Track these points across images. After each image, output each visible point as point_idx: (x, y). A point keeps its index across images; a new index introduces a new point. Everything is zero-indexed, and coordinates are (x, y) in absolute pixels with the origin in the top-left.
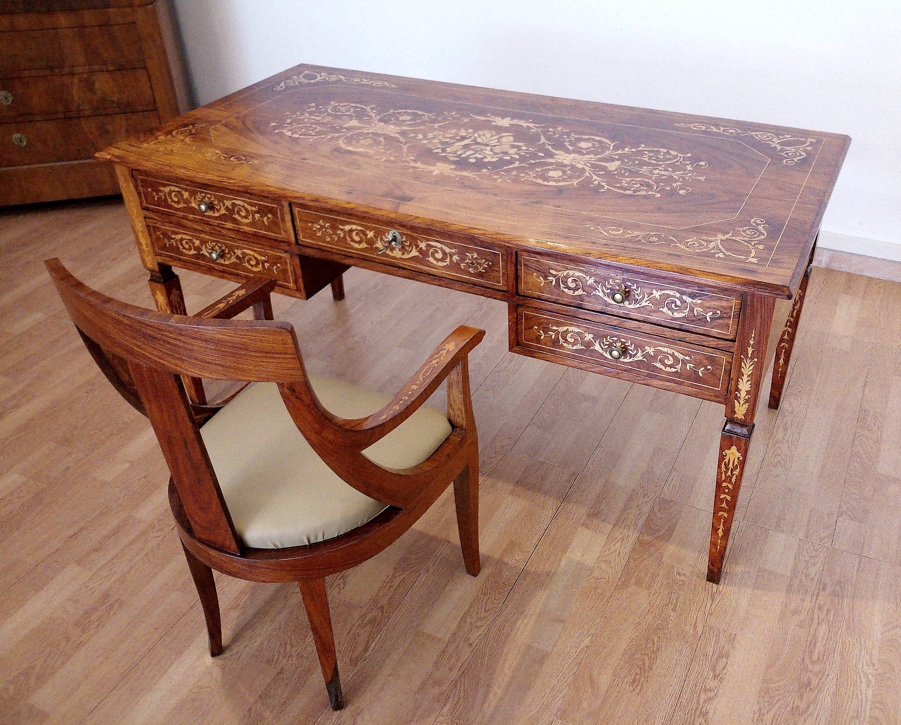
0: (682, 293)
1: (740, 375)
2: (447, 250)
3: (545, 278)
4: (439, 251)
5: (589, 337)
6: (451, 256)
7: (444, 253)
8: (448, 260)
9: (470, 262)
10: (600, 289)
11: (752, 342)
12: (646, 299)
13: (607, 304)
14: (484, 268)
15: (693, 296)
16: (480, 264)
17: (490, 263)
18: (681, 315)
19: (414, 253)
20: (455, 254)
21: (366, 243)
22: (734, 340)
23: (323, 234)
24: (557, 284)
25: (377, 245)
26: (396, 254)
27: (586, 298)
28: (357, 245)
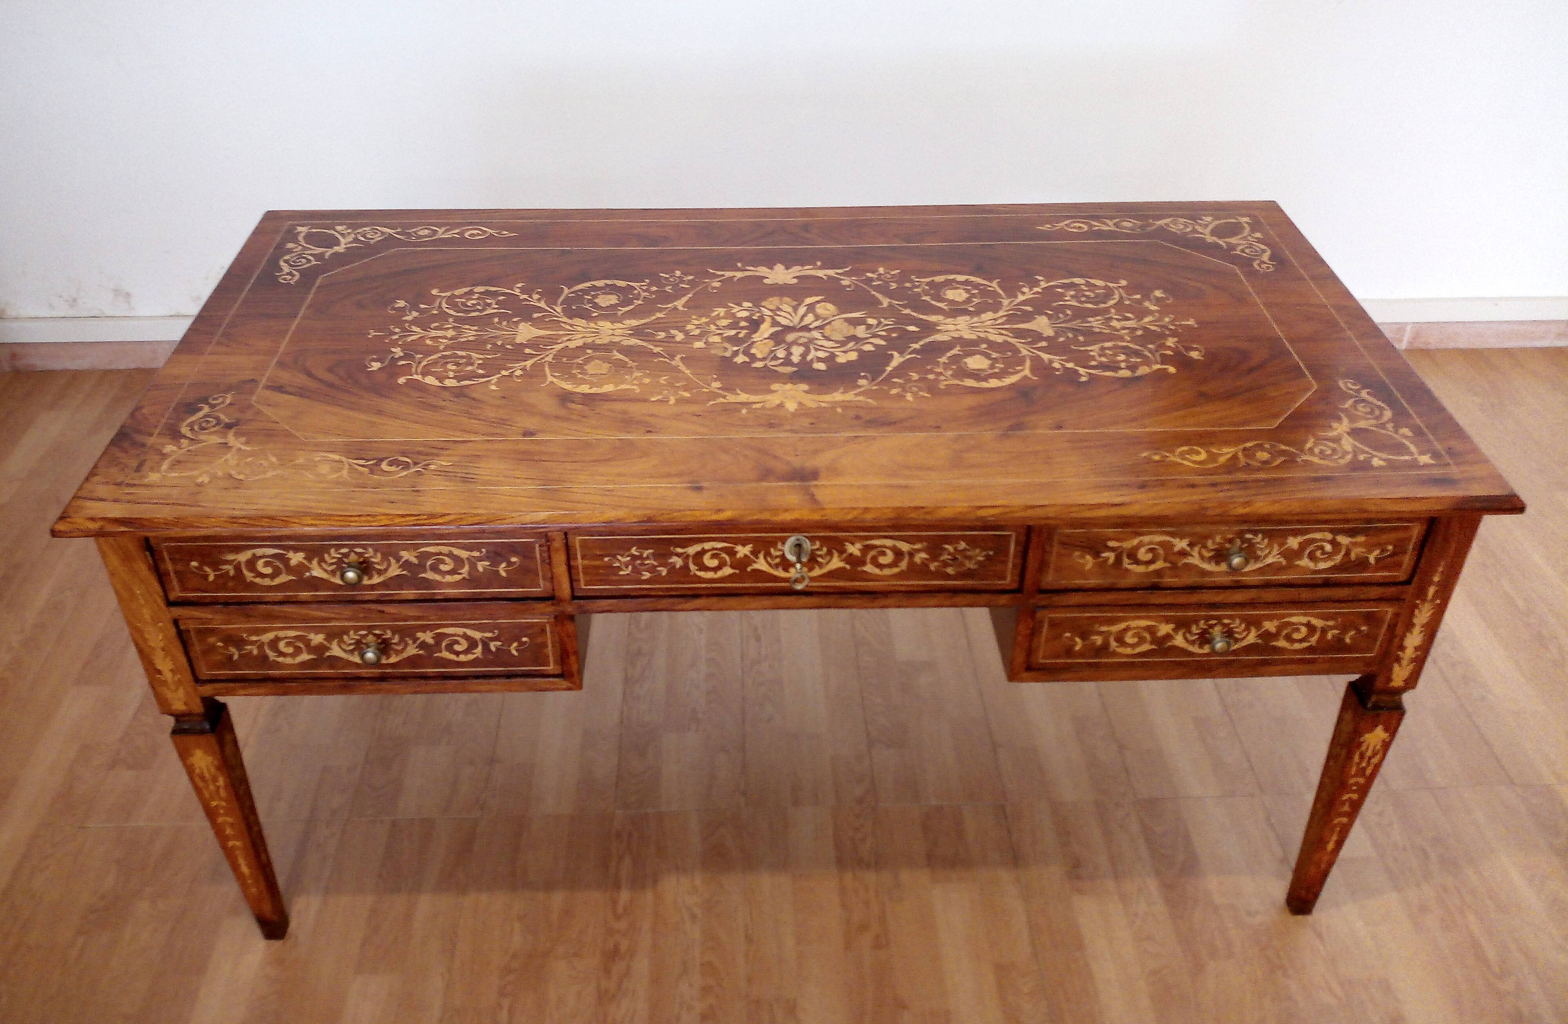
0: (1333, 533)
2: (905, 547)
3: (1096, 554)
4: (889, 552)
5: (1166, 628)
6: (911, 554)
7: (898, 552)
8: (905, 565)
9: (949, 557)
10: (1196, 555)
12: (1275, 552)
13: (1204, 573)
14: (979, 562)
15: (1350, 534)
16: (969, 558)
17: (991, 553)
18: (1330, 564)
19: (836, 563)
20: (918, 551)
21: (732, 567)
22: (1408, 582)
23: (636, 570)
24: (1118, 560)
25: (756, 566)
26: (793, 573)
27: (1169, 572)
28: (710, 575)
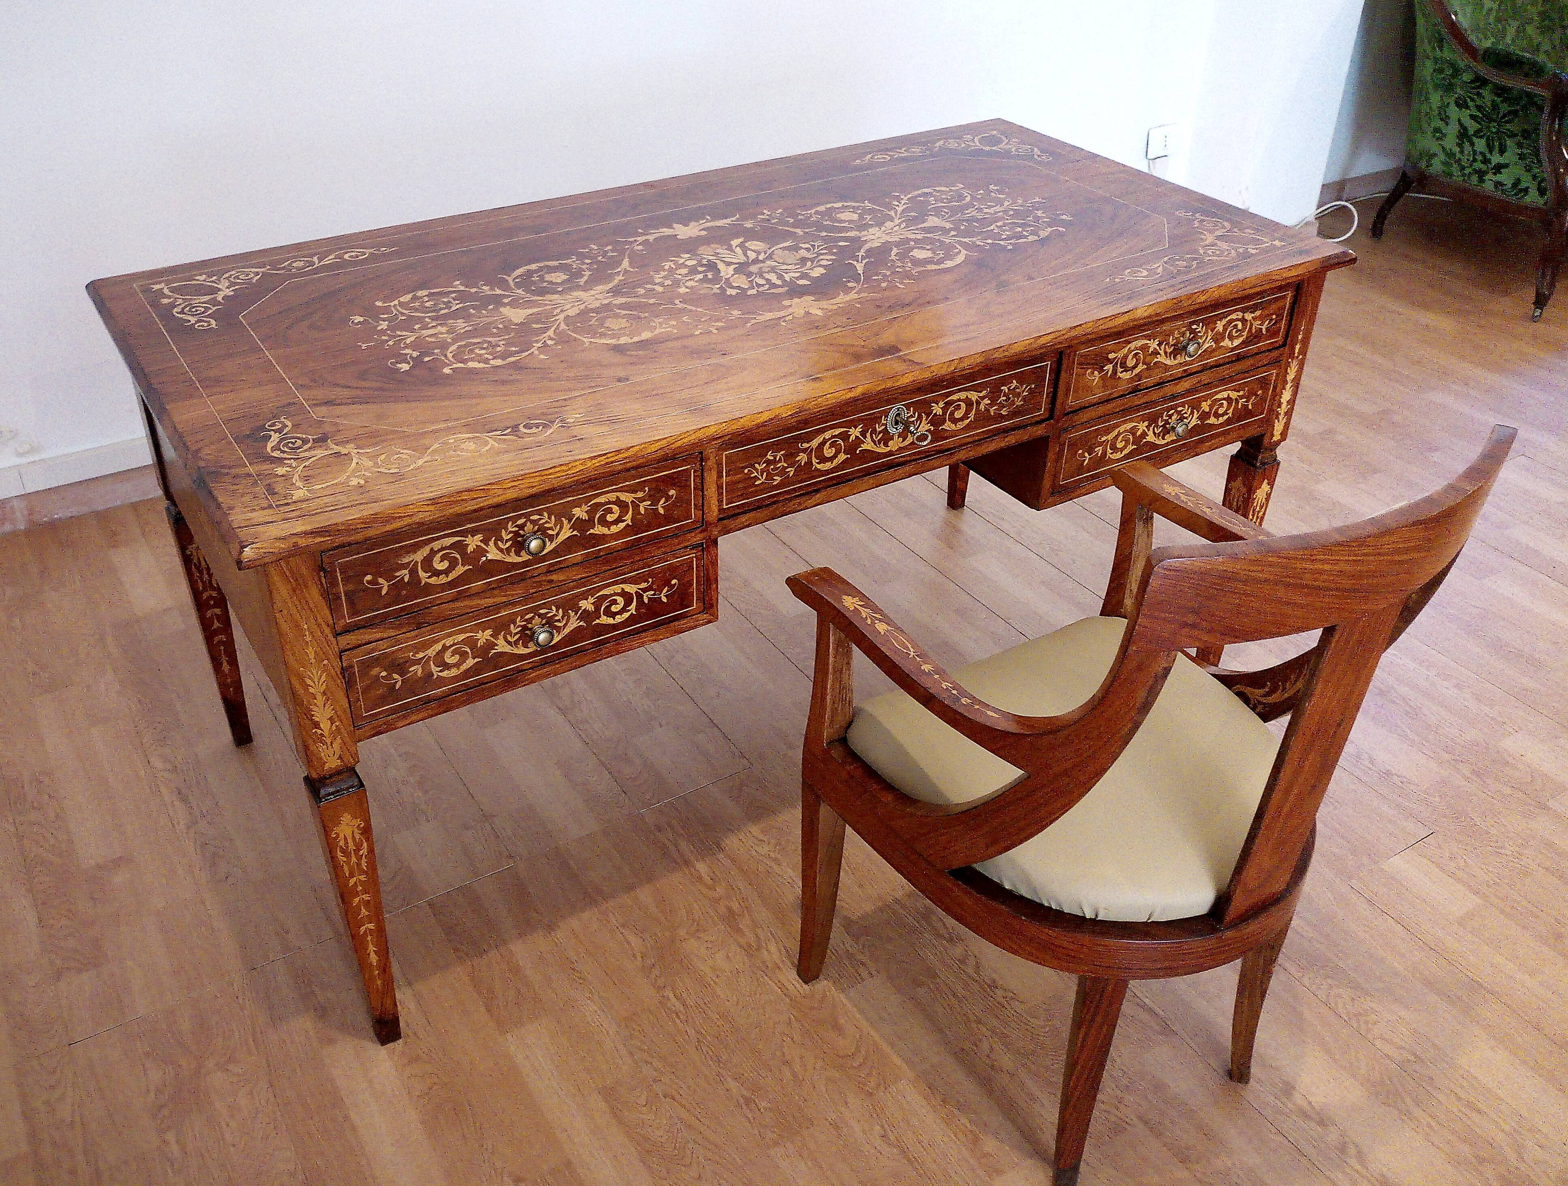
0: (1243, 311)
1: (1286, 382)
2: (973, 396)
3: (1101, 369)
4: (962, 405)
5: (1142, 426)
6: (978, 403)
7: (969, 403)
8: (972, 416)
9: (1004, 398)
10: (1162, 352)
11: (1300, 337)
12: (1209, 338)
13: (1167, 368)
14: (1024, 398)
15: (1253, 309)
16: (1018, 395)
17: (1033, 386)
18: (1241, 339)
19: (924, 426)
20: (983, 398)
21: (846, 453)
22: (1284, 345)
23: (770, 477)
24: (1115, 372)
25: (864, 447)
26: (893, 445)
27: (1146, 374)
28: (828, 466)
